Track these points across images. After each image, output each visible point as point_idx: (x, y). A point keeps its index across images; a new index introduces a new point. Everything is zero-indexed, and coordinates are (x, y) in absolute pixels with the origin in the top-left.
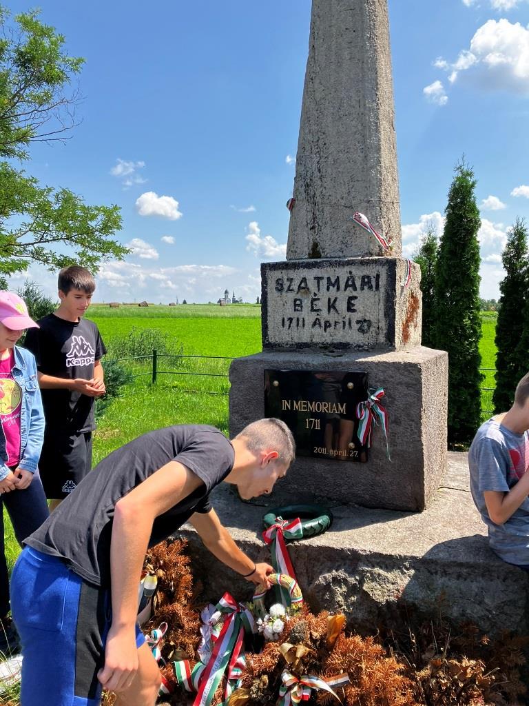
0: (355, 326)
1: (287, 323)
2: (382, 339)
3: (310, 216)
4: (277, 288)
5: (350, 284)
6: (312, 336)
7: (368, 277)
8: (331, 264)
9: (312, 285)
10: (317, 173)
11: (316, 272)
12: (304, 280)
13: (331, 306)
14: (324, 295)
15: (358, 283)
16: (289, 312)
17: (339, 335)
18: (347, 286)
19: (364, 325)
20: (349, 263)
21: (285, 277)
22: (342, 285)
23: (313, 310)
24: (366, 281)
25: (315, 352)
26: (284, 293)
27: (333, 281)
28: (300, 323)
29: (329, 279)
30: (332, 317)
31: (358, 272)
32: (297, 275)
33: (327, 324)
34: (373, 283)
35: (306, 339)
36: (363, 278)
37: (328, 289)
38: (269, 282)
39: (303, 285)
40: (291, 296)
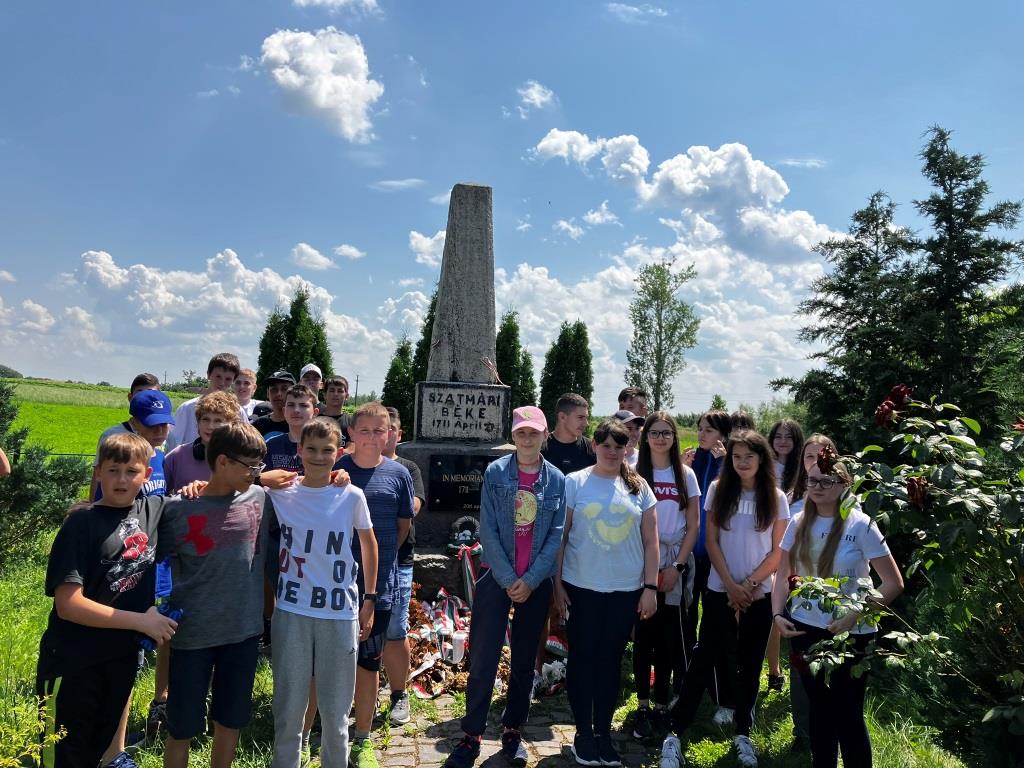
0: (484, 427)
1: (436, 423)
2: (500, 436)
3: (451, 353)
4: (430, 400)
5: (481, 400)
6: (454, 433)
7: (493, 397)
8: (469, 387)
9: (456, 399)
10: (456, 326)
11: (459, 391)
12: (450, 396)
13: (469, 413)
14: (464, 407)
15: (486, 400)
16: (439, 415)
17: (473, 433)
18: (479, 401)
19: (489, 427)
20: (481, 388)
21: (437, 393)
22: (476, 401)
23: (456, 416)
24: (491, 400)
25: (456, 443)
26: (435, 404)
27: (470, 397)
28: (446, 424)
29: (467, 396)
30: (469, 421)
31: (487, 394)
32: (446, 392)
33: (465, 426)
34: (496, 401)
35: (449, 435)
36: (490, 397)
37: (467, 403)
38: (425, 395)
39: (449, 399)
40: (440, 405)
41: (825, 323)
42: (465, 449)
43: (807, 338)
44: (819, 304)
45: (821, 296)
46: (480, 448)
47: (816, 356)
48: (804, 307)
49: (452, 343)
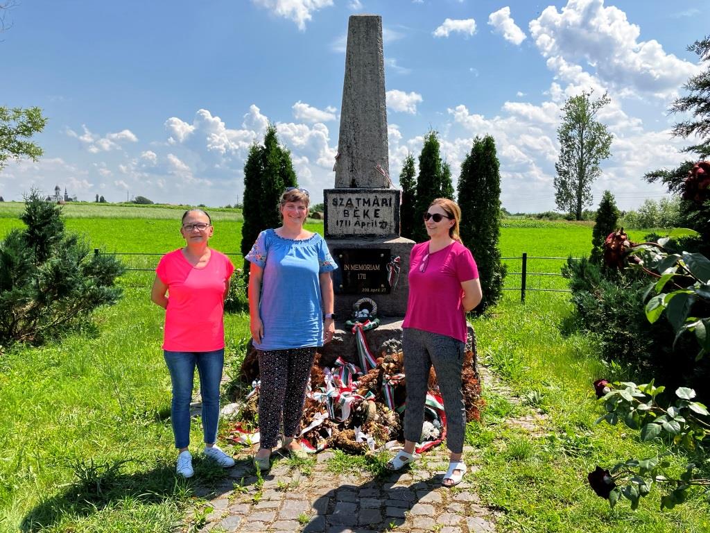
0: (379, 225)
1: (340, 223)
2: (393, 232)
3: (350, 164)
4: (333, 204)
5: (376, 202)
6: (355, 230)
7: (385, 199)
8: (365, 192)
9: (354, 203)
10: (353, 141)
11: (357, 196)
12: (350, 200)
13: (366, 214)
14: (362, 208)
15: (380, 203)
16: (341, 217)
17: (370, 230)
18: (374, 203)
19: (383, 224)
20: (375, 191)
21: (339, 198)
22: (372, 203)
23: (355, 216)
24: (384, 202)
25: (356, 239)
26: (338, 207)
27: (366, 201)
28: (348, 223)
29: (364, 200)
30: (366, 220)
31: (380, 197)
32: (346, 197)
33: (363, 224)
34: (388, 202)
35: (351, 232)
36: (383, 200)
37: (364, 205)
38: (329, 200)
39: (349, 202)
40: (342, 208)
41: (700, 118)
42: (362, 243)
43: (681, 134)
44: (693, 101)
45: (695, 94)
46: (374, 242)
47: (690, 149)
48: (679, 104)
49: (350, 155)
